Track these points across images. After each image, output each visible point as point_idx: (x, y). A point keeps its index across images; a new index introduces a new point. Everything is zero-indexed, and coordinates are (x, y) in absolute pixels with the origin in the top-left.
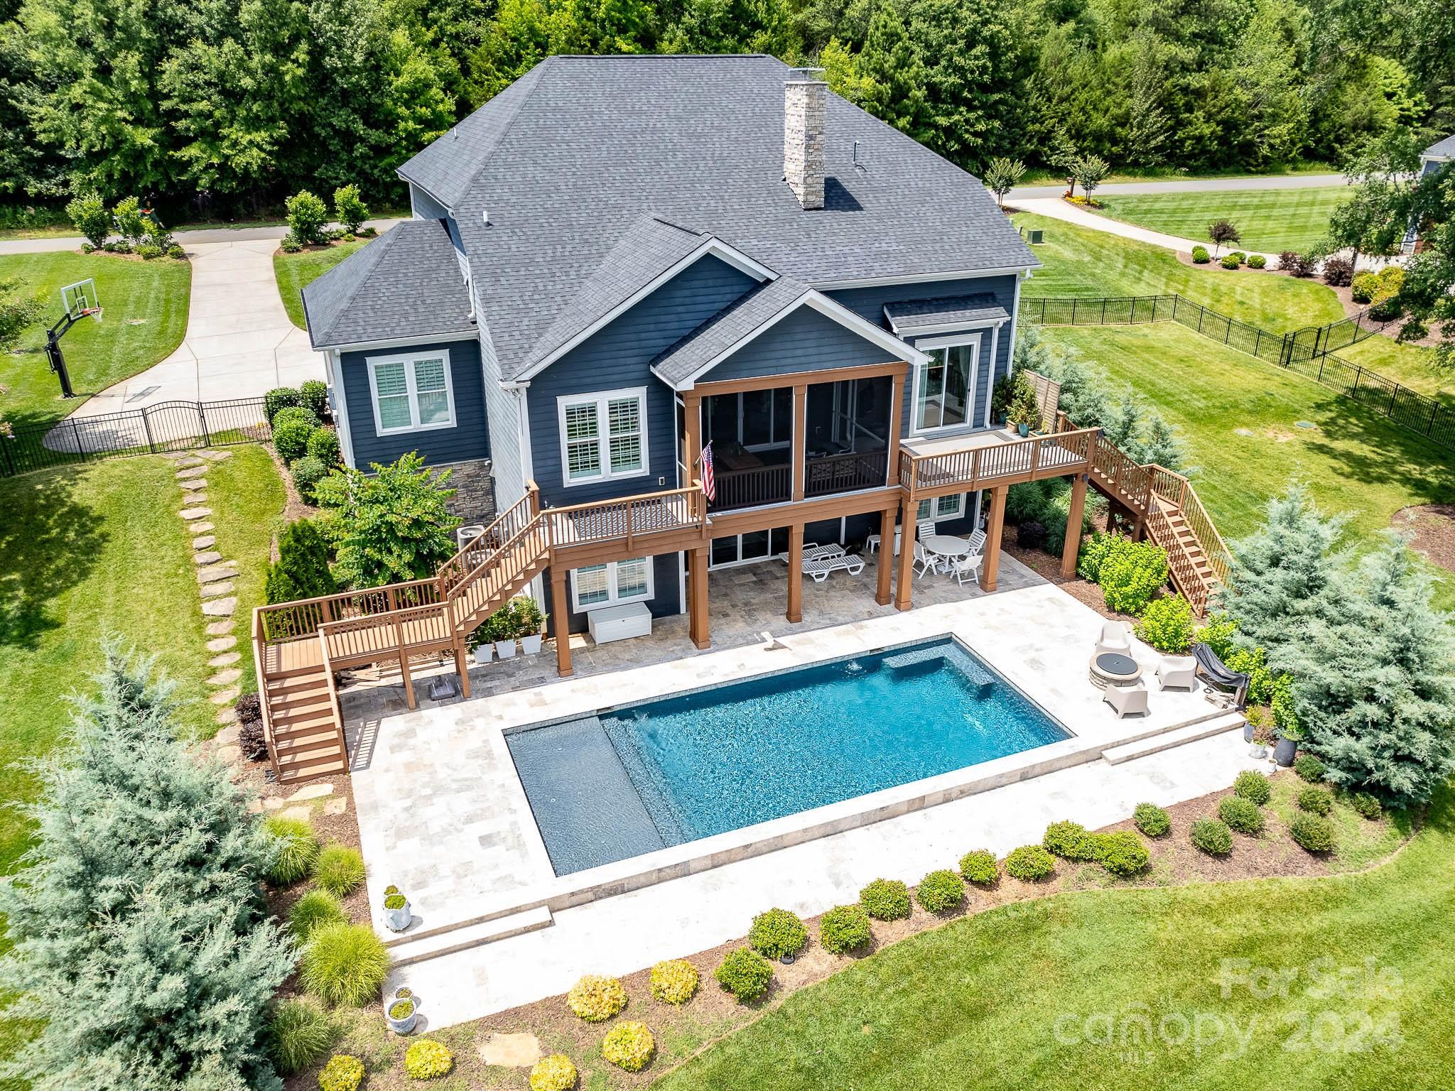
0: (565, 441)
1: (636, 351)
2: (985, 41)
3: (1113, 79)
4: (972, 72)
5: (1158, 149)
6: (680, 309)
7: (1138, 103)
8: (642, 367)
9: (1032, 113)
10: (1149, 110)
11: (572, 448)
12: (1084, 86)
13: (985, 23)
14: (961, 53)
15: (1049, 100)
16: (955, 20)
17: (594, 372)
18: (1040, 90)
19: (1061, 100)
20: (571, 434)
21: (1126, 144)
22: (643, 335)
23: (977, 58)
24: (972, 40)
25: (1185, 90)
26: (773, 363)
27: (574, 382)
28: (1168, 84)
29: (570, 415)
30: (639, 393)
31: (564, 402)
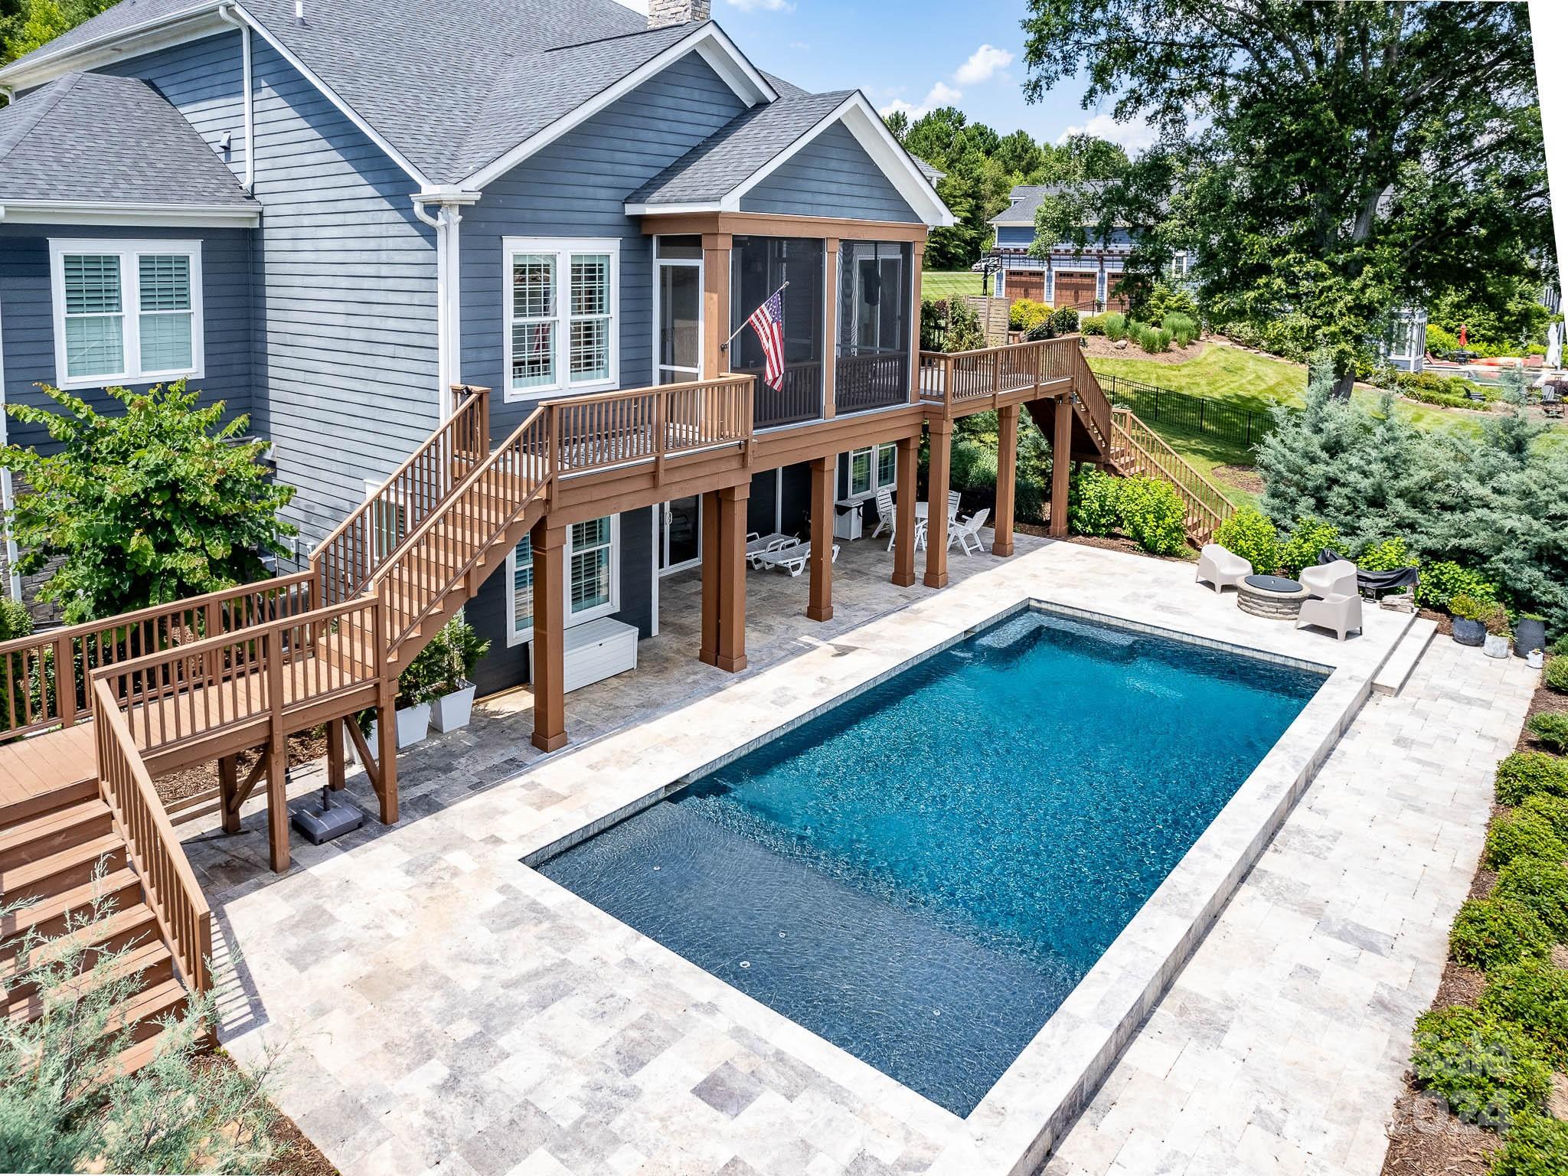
0: (509, 319)
1: (608, 180)
6: (663, 125)
8: (615, 206)
11: (518, 330)
17: (553, 203)
20: (519, 312)
22: (619, 156)
26: (808, 197)
27: (528, 215)
29: (519, 270)
30: (609, 249)
31: (516, 248)
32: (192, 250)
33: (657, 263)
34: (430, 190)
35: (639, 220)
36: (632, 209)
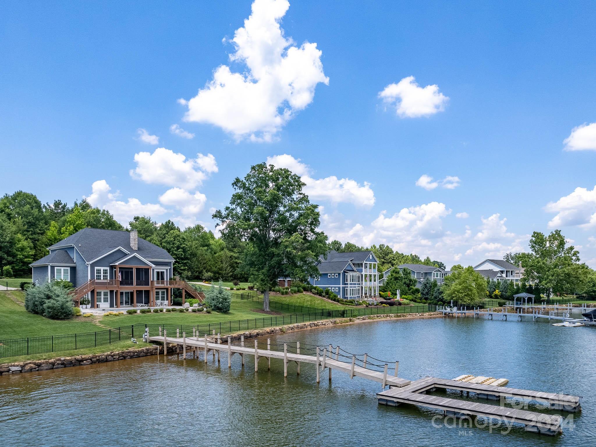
1: (109, 261)
2: (181, 248)
3: (217, 260)
4: (179, 255)
5: (231, 276)
7: (224, 265)
9: (196, 266)
10: (227, 267)
11: (97, 275)
12: (209, 261)
13: (181, 244)
14: (175, 251)
15: (201, 264)
16: (173, 244)
17: (101, 264)
18: (198, 261)
19: (204, 264)
20: (97, 273)
21: (222, 275)
23: (179, 252)
24: (178, 248)
25: (236, 263)
27: (98, 265)
28: (231, 261)
29: (97, 270)
30: (108, 268)
31: (96, 268)
32: (69, 268)
33: (114, 270)
34: (87, 263)
35: (111, 266)
36: (110, 265)
